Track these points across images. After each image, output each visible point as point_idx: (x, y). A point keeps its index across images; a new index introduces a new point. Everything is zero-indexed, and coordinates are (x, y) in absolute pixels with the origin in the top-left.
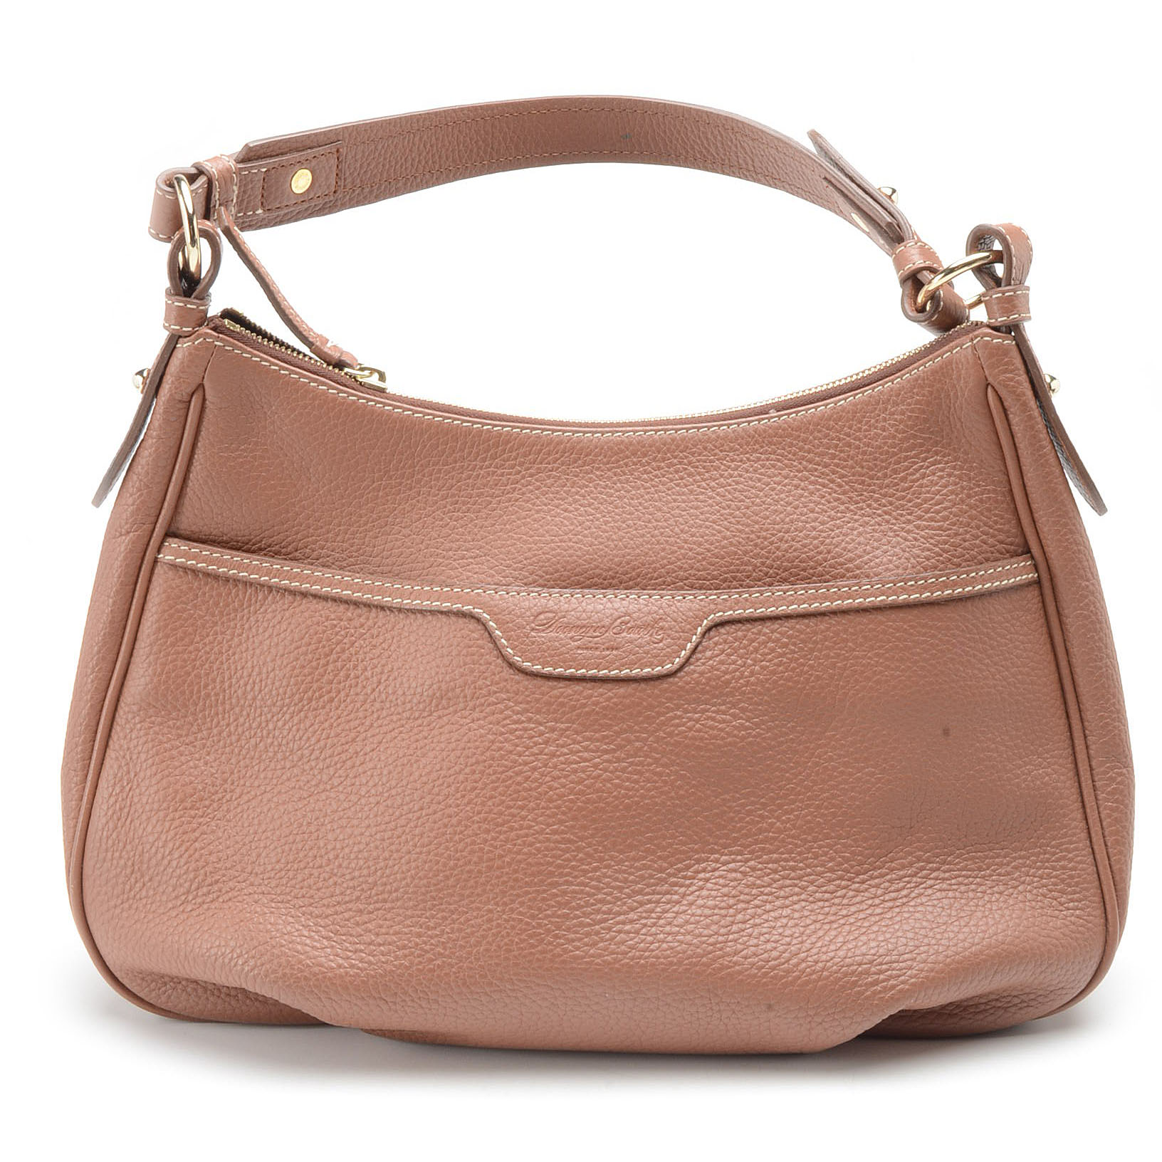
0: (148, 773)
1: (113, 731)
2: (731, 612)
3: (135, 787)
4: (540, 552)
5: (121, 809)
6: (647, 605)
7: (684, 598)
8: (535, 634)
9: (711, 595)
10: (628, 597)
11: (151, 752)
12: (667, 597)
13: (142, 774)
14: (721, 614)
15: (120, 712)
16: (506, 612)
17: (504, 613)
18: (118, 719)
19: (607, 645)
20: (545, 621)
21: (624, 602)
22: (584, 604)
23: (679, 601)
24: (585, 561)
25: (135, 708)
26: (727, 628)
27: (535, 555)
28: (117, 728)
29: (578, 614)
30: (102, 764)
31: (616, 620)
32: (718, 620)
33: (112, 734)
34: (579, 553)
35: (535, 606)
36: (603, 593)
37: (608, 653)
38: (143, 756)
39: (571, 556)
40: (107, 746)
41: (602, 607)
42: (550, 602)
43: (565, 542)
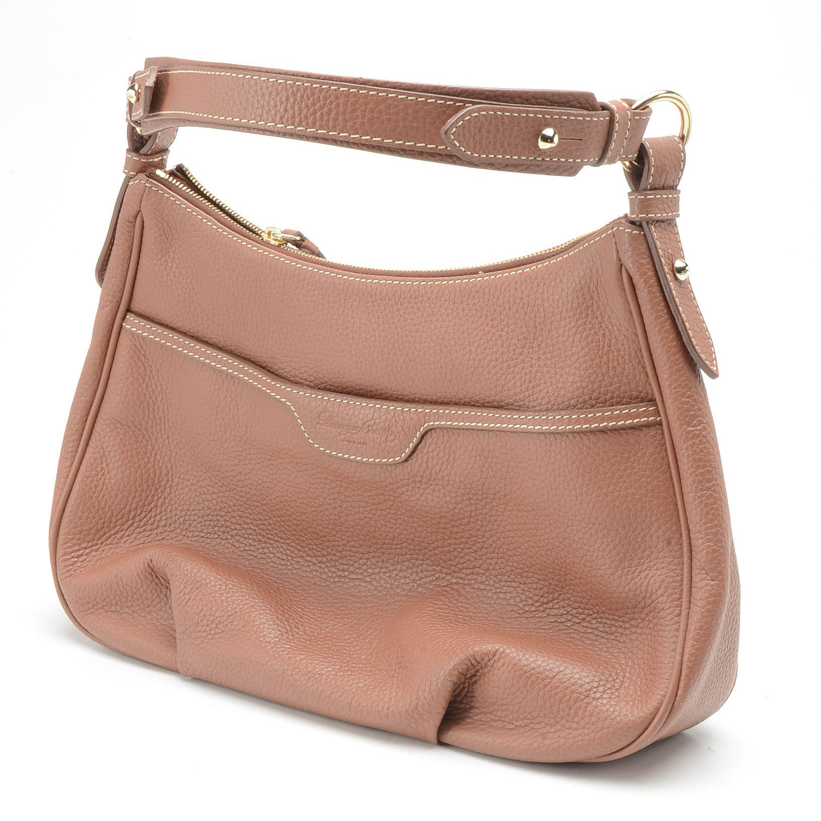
0: (116, 465)
1: (93, 435)
3: (106, 473)
5: (96, 486)
6: (385, 414)
11: (117, 452)
13: (111, 465)
15: (98, 424)
18: (96, 428)
21: (371, 409)
23: (405, 412)
25: (108, 422)
28: (95, 434)
30: (84, 456)
31: (366, 423)
33: (92, 437)
38: (112, 454)
40: (87, 444)
41: (358, 412)
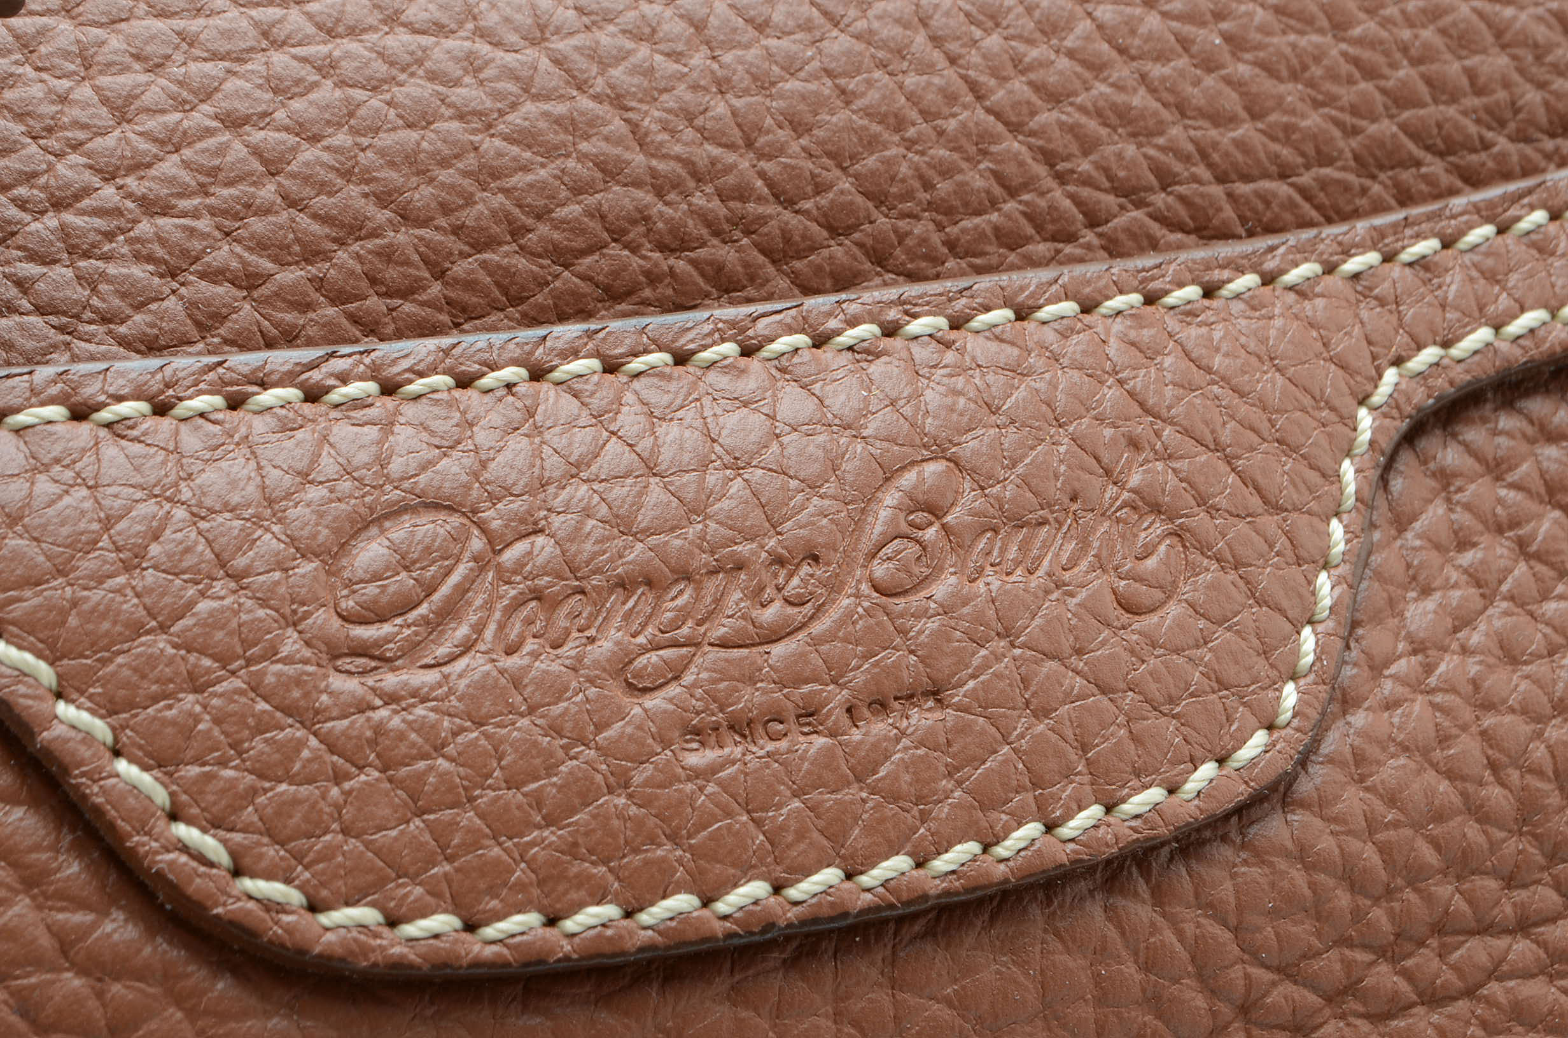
2: (1484, 334)
4: (202, 116)
6: (1017, 371)
7: (1209, 292)
8: (351, 685)
9: (1347, 253)
10: (890, 331)
12: (1119, 302)
14: (1430, 354)
16: (104, 556)
17: (87, 565)
19: (859, 678)
20: (404, 580)
21: (876, 368)
22: (629, 420)
23: (1188, 313)
24: (523, 138)
26: (1474, 434)
27: (172, 142)
29: (618, 492)
31: (869, 498)
32: (1421, 398)
34: (468, 93)
35: (305, 477)
36: (735, 330)
37: (879, 727)
39: (421, 119)
41: (756, 421)
42: (403, 436)
43: (354, 32)
